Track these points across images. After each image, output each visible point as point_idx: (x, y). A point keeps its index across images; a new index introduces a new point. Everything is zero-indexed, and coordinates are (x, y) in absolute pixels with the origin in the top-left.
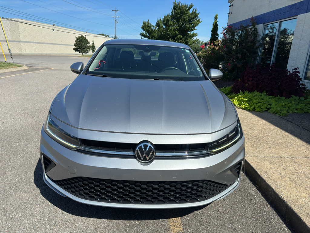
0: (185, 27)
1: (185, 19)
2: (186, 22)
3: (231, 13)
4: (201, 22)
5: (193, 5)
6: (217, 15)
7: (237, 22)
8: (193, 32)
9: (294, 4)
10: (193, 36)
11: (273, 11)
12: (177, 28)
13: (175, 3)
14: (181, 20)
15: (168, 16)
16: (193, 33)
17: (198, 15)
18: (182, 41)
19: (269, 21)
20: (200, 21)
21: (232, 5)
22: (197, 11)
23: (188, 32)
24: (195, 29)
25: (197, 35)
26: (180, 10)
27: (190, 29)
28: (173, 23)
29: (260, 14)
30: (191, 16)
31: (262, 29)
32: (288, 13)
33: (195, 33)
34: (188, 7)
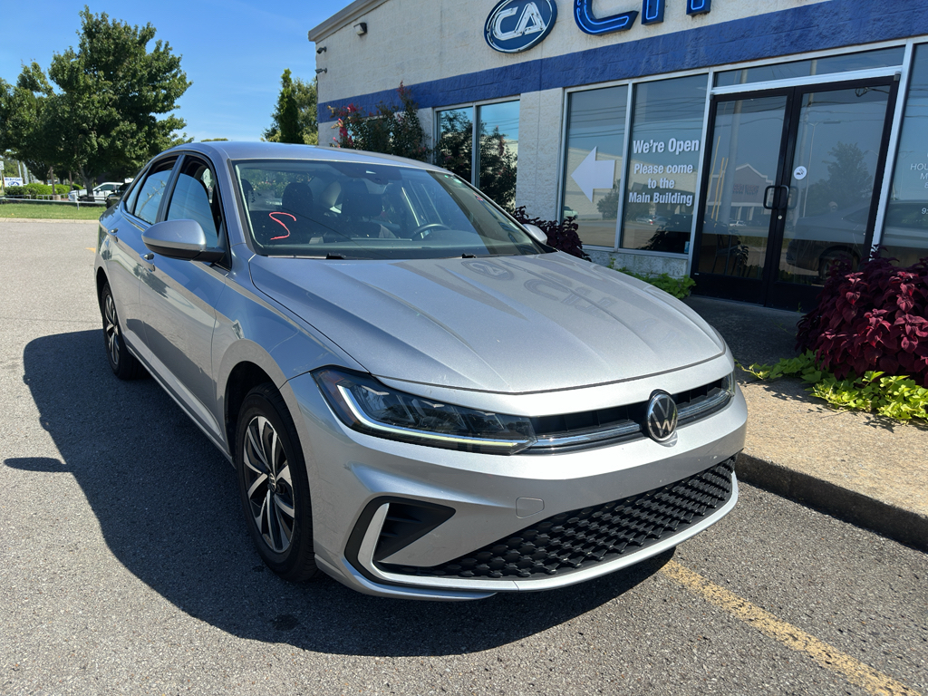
0: (142, 98)
1: (136, 71)
2: (140, 82)
3: (326, 71)
4: (191, 84)
5: (155, 29)
6: (287, 72)
7: (351, 98)
8: (169, 114)
9: (506, 67)
10: (171, 129)
11: (454, 77)
12: (111, 100)
13: (88, 16)
14: (121, 74)
15: (69, 56)
16: (171, 118)
17: (180, 64)
18: (138, 141)
19: (446, 102)
20: (188, 82)
21: (325, 49)
22: (171, 49)
23: (152, 114)
24: (175, 105)
25: (185, 125)
26: (112, 41)
27: (160, 105)
28: (97, 81)
29: (418, 82)
30: (155, 64)
31: (432, 121)
32: (496, 85)
33: (177, 117)
34: (138, 33)
